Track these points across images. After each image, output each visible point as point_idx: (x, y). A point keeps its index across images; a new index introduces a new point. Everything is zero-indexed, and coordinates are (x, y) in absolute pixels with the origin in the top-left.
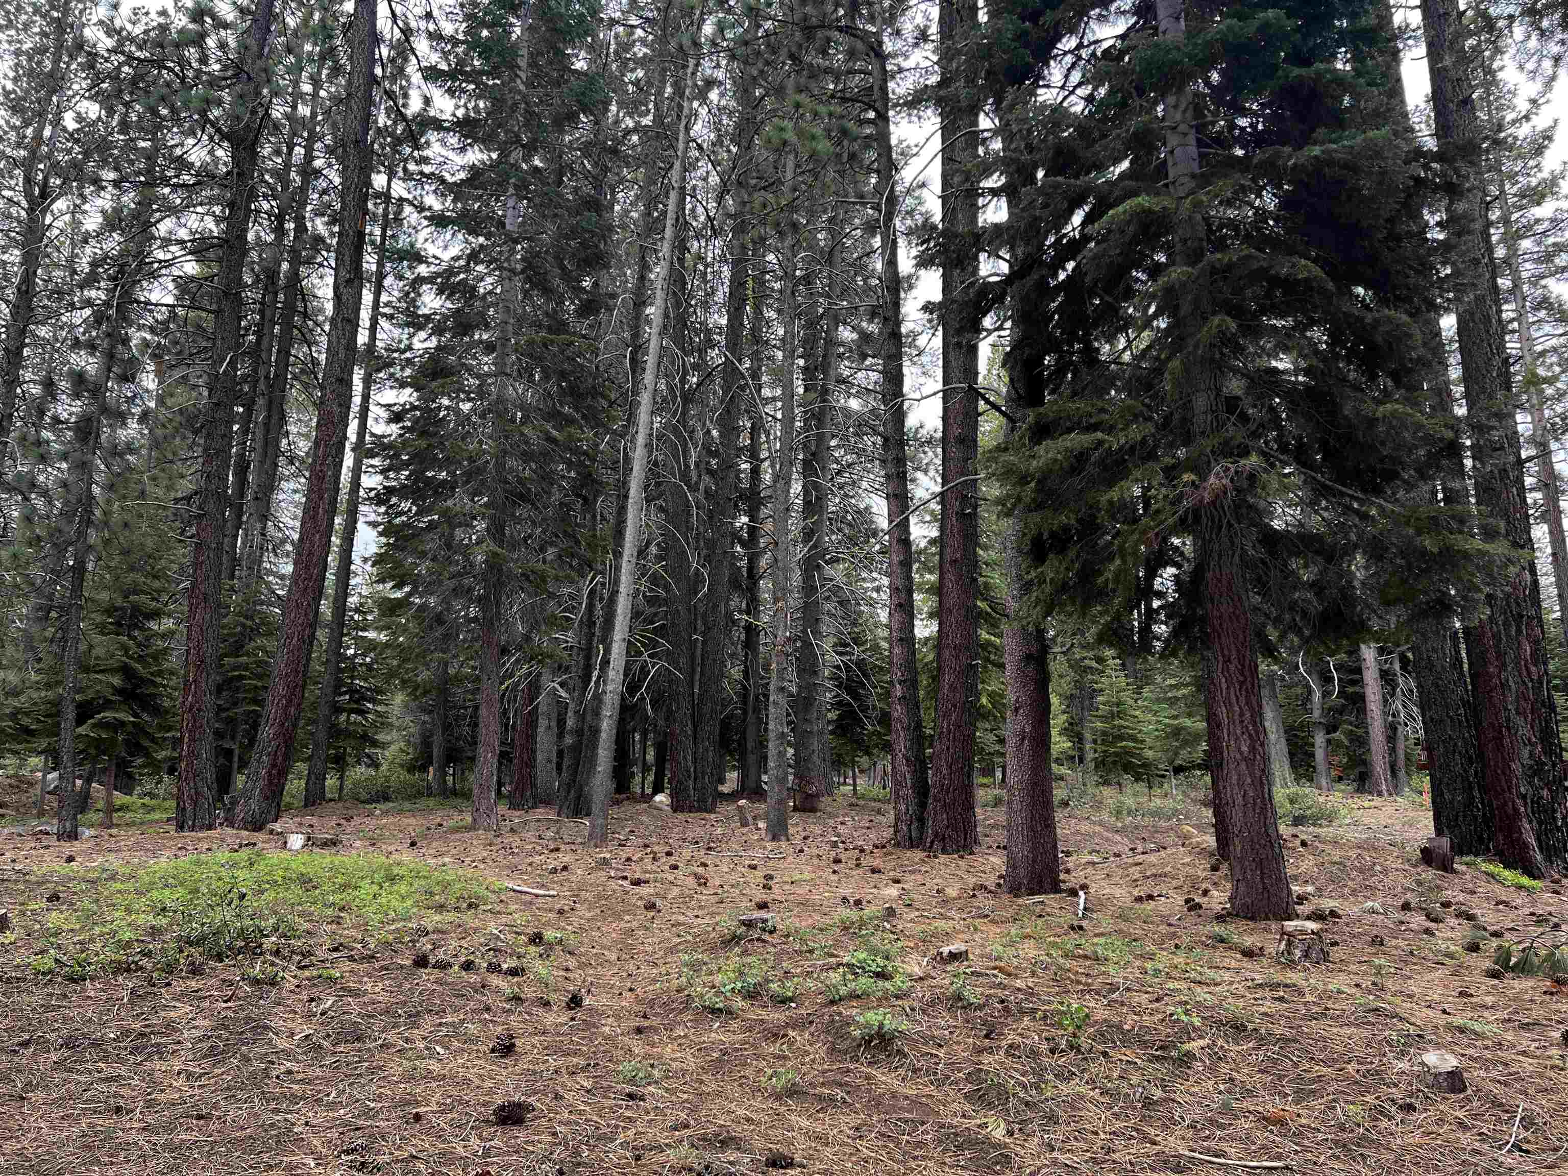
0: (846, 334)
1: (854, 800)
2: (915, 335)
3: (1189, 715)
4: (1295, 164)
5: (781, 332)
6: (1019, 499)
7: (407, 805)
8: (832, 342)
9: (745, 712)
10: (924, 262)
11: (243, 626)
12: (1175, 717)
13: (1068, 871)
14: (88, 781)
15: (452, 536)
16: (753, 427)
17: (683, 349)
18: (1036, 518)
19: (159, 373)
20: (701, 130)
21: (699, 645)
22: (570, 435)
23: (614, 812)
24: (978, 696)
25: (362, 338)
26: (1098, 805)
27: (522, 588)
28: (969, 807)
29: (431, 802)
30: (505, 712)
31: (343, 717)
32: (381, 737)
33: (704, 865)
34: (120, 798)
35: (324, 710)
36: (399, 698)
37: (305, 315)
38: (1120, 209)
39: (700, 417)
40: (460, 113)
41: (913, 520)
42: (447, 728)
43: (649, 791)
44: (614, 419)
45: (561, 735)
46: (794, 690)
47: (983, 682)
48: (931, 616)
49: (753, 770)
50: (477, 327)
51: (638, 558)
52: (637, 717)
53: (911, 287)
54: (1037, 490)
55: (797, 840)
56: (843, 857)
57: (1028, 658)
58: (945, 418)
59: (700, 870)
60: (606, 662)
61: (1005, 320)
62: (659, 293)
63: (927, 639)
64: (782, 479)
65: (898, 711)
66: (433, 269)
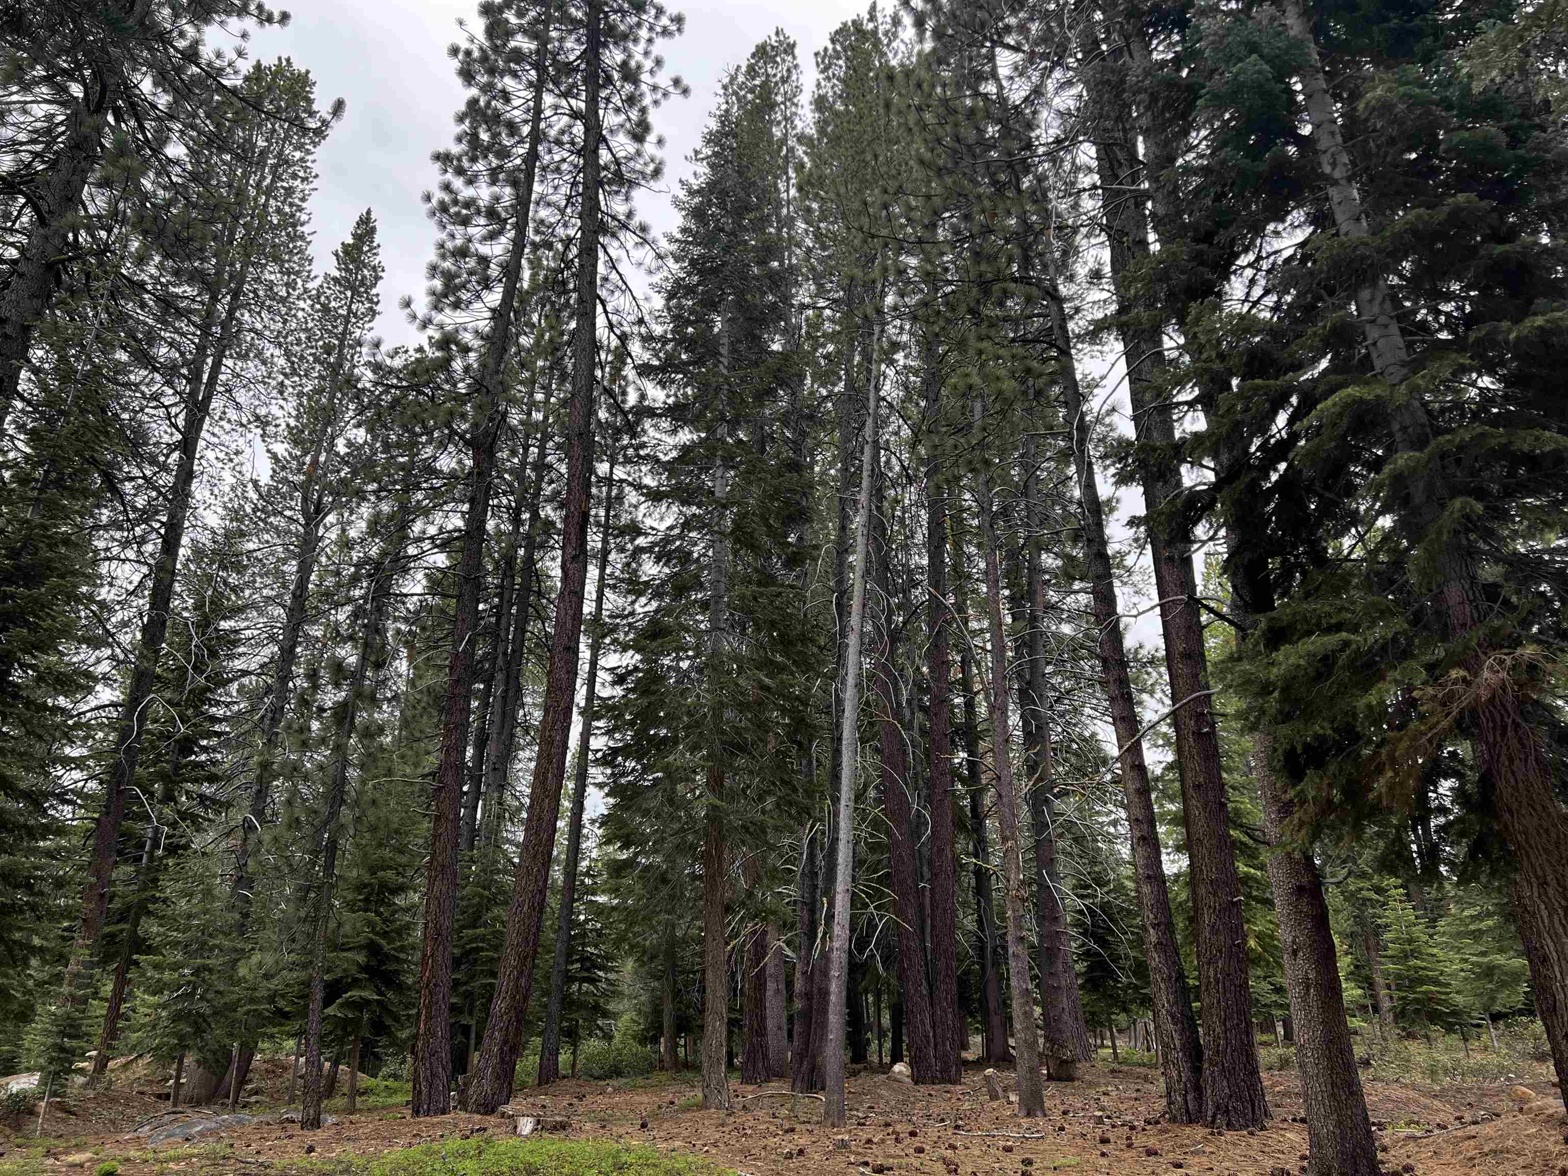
0: (1048, 560)
1: (1116, 1066)
2: (1122, 555)
3: (1501, 951)
4: (1518, 338)
5: (982, 565)
6: (1263, 712)
7: (640, 1081)
8: (1036, 569)
9: (983, 967)
10: (1123, 479)
11: (481, 896)
12: (1483, 954)
13: (1385, 1149)
14: (336, 1063)
15: (674, 791)
16: (963, 661)
17: (888, 593)
18: (1284, 730)
19: (410, 658)
20: (890, 390)
21: (927, 893)
22: (782, 682)
23: (851, 1085)
24: (1245, 938)
25: (588, 608)
26: (1406, 1065)
27: (743, 842)
28: (1254, 1072)
29: (663, 1077)
30: (733, 975)
31: (575, 987)
32: (611, 1007)
33: (953, 1147)
34: (364, 1080)
35: (556, 979)
36: (630, 965)
37: (540, 594)
38: (1329, 402)
39: (909, 656)
40: (671, 401)
41: (1145, 745)
42: (677, 994)
43: (887, 1060)
44: (824, 663)
45: (790, 999)
46: (1035, 940)
47: (1248, 921)
48: (1178, 849)
49: (997, 1032)
50: (691, 588)
51: (856, 802)
52: (868, 977)
53: (1112, 510)
54: (1282, 701)
55: (1056, 1116)
56: (1109, 1135)
57: (1300, 890)
58: (1166, 635)
59: (949, 1153)
60: (830, 917)
61: (1219, 527)
62: (860, 540)
63: (1177, 876)
64: (998, 710)
65: (1155, 960)
66: (650, 539)
